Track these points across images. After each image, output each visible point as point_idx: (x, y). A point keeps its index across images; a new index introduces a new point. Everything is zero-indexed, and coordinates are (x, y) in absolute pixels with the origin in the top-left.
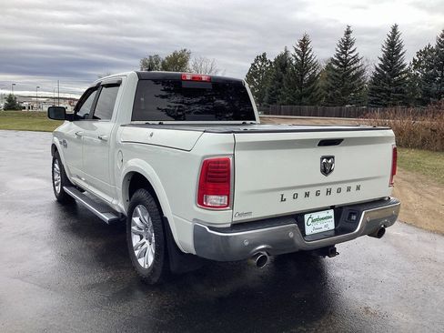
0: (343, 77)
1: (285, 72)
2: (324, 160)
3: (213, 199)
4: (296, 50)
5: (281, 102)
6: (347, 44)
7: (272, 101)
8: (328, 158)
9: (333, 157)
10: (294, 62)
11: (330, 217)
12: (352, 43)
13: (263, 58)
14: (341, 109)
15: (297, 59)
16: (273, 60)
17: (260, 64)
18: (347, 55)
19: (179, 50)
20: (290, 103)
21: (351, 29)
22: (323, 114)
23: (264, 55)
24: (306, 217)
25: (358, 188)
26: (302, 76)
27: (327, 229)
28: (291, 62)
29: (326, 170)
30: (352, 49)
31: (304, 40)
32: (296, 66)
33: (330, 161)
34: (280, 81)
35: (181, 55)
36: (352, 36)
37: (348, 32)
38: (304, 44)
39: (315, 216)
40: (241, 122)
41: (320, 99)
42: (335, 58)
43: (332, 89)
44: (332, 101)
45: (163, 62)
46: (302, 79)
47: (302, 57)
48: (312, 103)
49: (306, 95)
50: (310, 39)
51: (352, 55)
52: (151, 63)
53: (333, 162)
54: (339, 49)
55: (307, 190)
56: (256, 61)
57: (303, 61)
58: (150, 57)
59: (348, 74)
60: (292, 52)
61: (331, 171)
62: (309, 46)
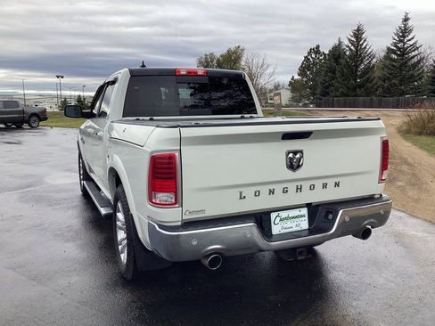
0: (401, 66)
1: (338, 63)
2: (291, 155)
3: (162, 197)
4: (350, 40)
5: (333, 94)
6: (404, 32)
7: (325, 94)
8: (295, 153)
9: (301, 152)
10: (348, 53)
11: (303, 216)
12: (411, 31)
13: (317, 50)
14: (398, 100)
15: (350, 49)
16: (327, 52)
17: (313, 56)
18: (404, 44)
19: (233, 47)
20: (343, 95)
21: (409, 16)
22: (380, 105)
23: (318, 47)
24: (273, 215)
25: (337, 185)
26: (357, 66)
27: (299, 229)
28: (345, 53)
29: (294, 165)
30: (410, 37)
31: (358, 30)
32: (350, 57)
33: (298, 156)
34: (334, 73)
35: (235, 52)
36: (410, 23)
37: (406, 20)
38: (358, 34)
39: (284, 214)
40: (240, 116)
41: (377, 90)
42: (392, 47)
43: (389, 78)
44: (388, 92)
45: (218, 60)
46: (356, 70)
47: (356, 48)
48: (368, 94)
49: (361, 86)
50: (365, 28)
51: (411, 43)
52: (207, 62)
53: (302, 157)
54: (396, 38)
55: (271, 187)
56: (309, 53)
57: (357, 52)
58: (206, 55)
59: (406, 63)
60: (346, 42)
61: (299, 166)
62: (363, 36)
